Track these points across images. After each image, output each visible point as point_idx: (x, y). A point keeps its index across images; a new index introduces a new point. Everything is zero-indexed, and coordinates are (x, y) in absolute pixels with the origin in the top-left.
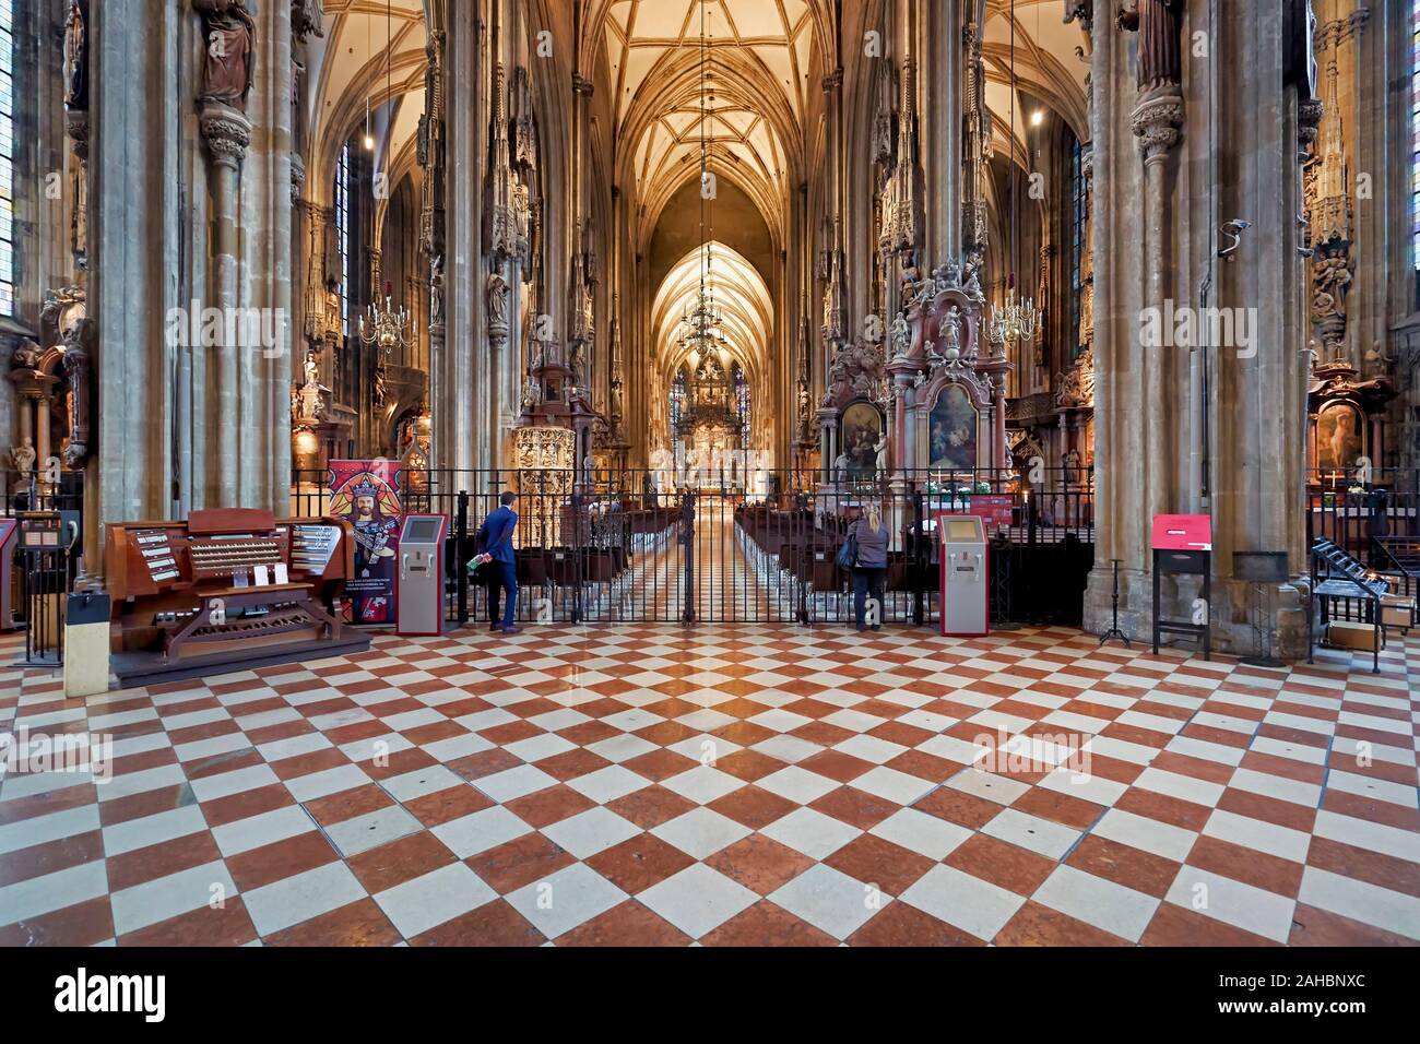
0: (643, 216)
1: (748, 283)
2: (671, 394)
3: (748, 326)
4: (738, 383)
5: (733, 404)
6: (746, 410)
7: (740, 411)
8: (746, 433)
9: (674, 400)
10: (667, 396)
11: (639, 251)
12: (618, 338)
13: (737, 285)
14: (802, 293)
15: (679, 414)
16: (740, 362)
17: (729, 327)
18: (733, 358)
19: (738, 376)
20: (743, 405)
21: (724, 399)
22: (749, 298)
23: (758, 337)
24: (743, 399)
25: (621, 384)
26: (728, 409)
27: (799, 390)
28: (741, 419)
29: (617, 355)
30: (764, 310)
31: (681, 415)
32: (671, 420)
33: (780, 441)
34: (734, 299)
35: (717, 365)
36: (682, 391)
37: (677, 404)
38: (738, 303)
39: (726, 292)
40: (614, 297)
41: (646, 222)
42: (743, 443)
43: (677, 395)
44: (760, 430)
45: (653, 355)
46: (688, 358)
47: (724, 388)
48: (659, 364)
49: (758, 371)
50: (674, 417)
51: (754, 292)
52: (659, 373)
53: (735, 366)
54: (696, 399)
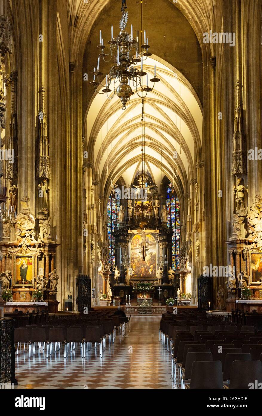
0: (75, 26)
1: (178, 96)
2: (109, 207)
3: (178, 140)
4: (168, 196)
5: (164, 214)
6: (176, 220)
7: (171, 221)
8: (176, 241)
9: (112, 212)
10: (105, 208)
11: (72, 60)
12: (45, 133)
13: (168, 99)
14: (236, 85)
15: (116, 225)
16: (171, 177)
17: (160, 144)
18: (163, 174)
19: (169, 191)
20: (173, 216)
21: (156, 211)
22: (178, 111)
23: (186, 149)
24: (173, 211)
25: (48, 180)
26: (160, 220)
27: (235, 184)
28: (171, 228)
29: (44, 150)
30: (193, 121)
31: (118, 226)
32: (109, 230)
33: (212, 242)
34: (165, 115)
35: (150, 181)
36: (119, 204)
37: (114, 216)
38: (168, 118)
39: (158, 109)
40: (41, 90)
41: (79, 33)
42: (174, 250)
43: (114, 208)
44: (190, 235)
45: (89, 164)
46: (123, 175)
47: (157, 201)
48: (96, 176)
49: (187, 183)
50: (112, 227)
51: (183, 104)
52: (95, 184)
53: (166, 181)
54: (130, 212)
